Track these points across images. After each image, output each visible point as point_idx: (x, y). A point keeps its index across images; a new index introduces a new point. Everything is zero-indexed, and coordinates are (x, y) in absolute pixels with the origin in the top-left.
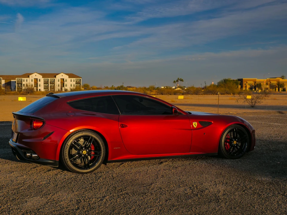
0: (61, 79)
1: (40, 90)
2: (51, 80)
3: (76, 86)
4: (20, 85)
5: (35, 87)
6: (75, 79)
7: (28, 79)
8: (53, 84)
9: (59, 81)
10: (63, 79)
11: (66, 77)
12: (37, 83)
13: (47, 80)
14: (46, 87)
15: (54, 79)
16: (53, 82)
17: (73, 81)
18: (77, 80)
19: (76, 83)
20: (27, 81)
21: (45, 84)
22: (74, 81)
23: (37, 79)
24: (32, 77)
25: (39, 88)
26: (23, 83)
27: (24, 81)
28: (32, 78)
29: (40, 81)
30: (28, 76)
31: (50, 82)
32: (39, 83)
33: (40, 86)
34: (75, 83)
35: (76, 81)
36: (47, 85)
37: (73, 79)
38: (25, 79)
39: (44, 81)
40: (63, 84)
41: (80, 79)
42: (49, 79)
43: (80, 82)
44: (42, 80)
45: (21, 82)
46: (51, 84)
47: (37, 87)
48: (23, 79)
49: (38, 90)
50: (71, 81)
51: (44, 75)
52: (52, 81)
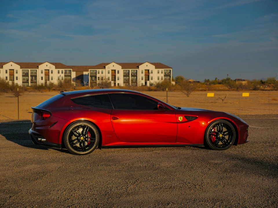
0: (145, 70)
1: (118, 84)
2: (133, 71)
3: (165, 79)
4: (94, 78)
5: (112, 80)
6: (163, 69)
7: (104, 70)
8: (136, 77)
9: (142, 73)
10: (148, 70)
11: (151, 67)
12: (115, 76)
13: (128, 71)
14: (126, 80)
15: (137, 70)
16: (136, 74)
17: (160, 72)
18: (165, 71)
19: (165, 76)
20: (102, 73)
21: (125, 77)
22: (162, 73)
23: (115, 70)
24: (109, 68)
25: (117, 82)
26: (98, 75)
27: (99, 73)
28: (109, 70)
29: (118, 73)
30: (103, 66)
31: (132, 74)
32: (117, 75)
33: (118, 79)
34: (163, 75)
35: (165, 73)
36: (128, 77)
37: (160, 70)
38: (100, 70)
39: (124, 73)
40: (147, 77)
41: (170, 70)
42: (130, 70)
43: (170, 74)
44: (122, 71)
45: (95, 75)
46: (133, 77)
47: (115, 81)
48: (97, 70)
49: (117, 84)
50: (158, 73)
51: (124, 66)
52: (134, 73)
